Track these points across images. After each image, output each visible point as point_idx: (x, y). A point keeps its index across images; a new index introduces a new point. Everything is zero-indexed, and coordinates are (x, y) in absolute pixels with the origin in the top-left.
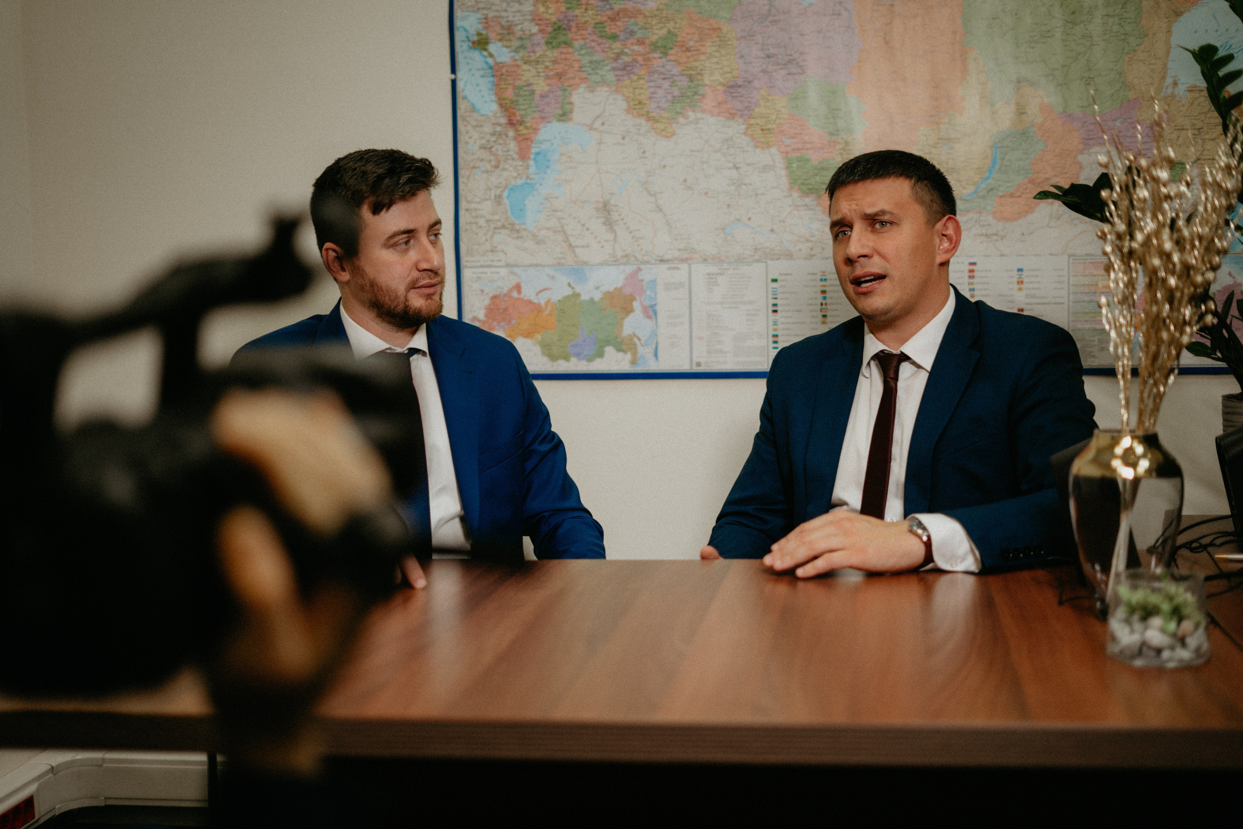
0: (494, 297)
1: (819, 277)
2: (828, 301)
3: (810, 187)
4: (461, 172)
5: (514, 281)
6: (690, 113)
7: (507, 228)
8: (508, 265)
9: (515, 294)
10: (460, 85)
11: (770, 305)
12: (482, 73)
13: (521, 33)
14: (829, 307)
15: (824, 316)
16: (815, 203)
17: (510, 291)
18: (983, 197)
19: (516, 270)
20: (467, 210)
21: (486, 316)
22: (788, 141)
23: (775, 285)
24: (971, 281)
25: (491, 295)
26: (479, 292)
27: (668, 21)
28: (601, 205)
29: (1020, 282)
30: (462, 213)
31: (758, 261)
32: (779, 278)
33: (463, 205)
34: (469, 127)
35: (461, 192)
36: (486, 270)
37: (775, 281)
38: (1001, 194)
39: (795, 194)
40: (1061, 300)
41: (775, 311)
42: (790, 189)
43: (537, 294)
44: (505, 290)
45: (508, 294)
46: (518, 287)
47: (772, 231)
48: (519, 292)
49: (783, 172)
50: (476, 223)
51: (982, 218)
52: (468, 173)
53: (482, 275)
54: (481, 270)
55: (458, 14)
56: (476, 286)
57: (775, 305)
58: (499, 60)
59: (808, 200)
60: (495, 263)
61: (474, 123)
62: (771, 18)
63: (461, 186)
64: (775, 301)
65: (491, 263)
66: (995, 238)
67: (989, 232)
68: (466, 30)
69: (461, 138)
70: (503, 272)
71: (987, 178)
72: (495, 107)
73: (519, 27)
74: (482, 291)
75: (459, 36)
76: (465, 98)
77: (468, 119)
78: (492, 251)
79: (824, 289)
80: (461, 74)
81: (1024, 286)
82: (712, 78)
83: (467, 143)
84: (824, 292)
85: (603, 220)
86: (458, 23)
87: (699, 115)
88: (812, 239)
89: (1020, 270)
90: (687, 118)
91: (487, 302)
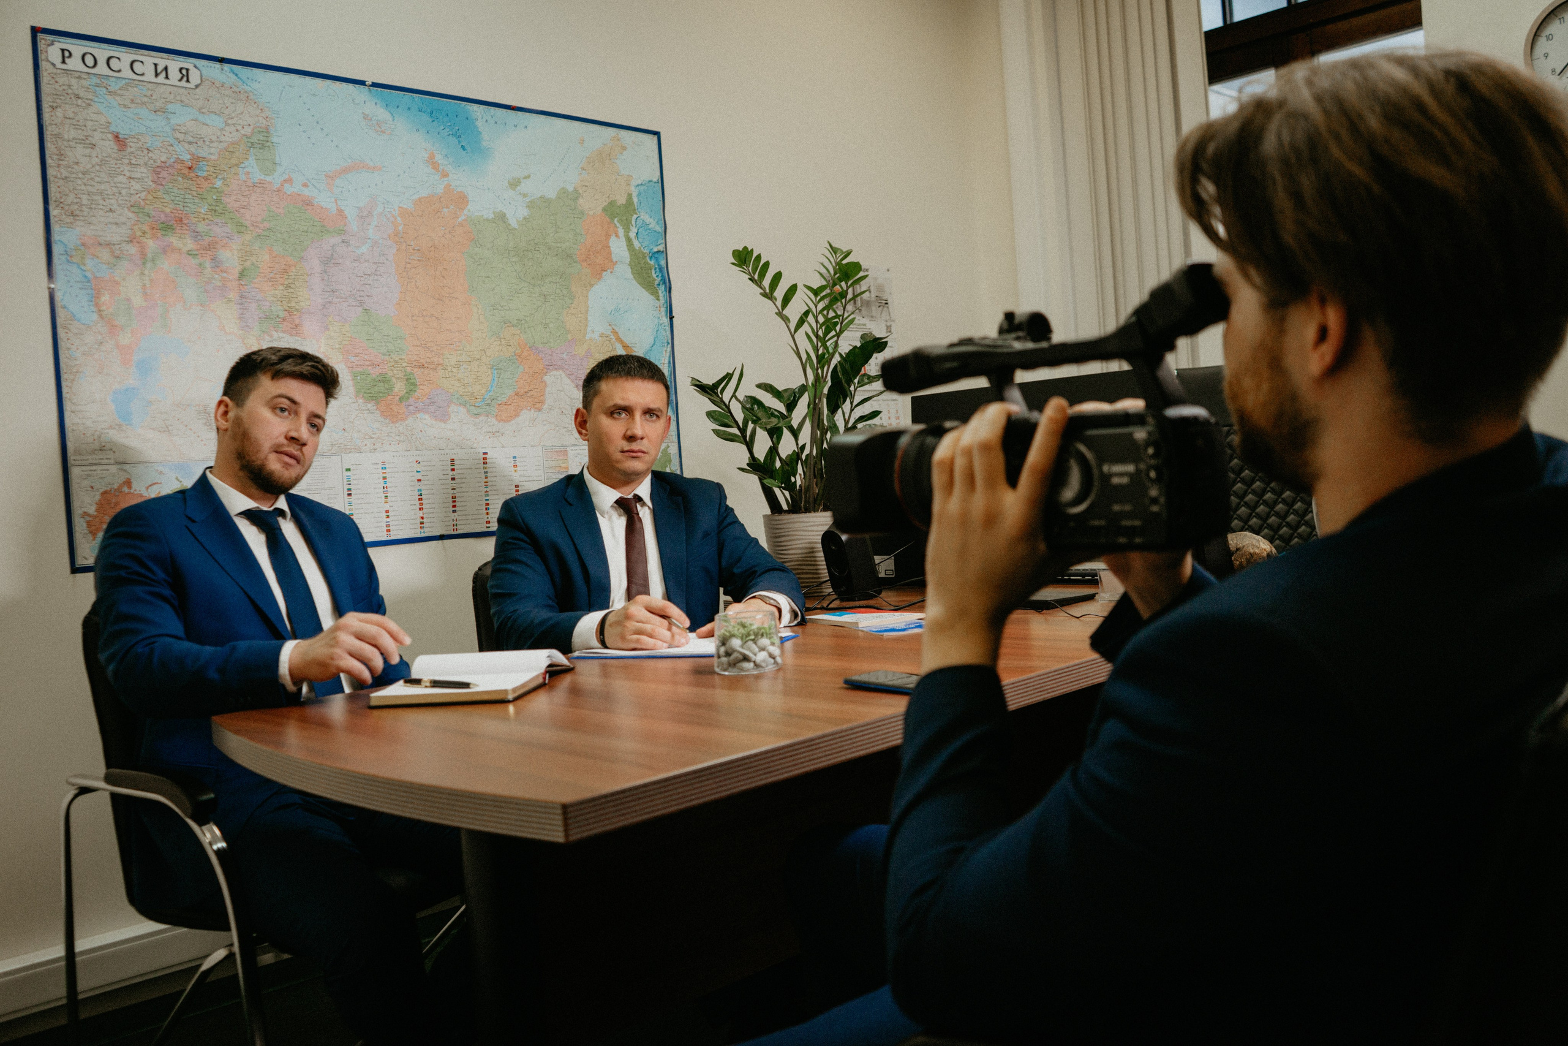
0: (105, 492)
1: (380, 466)
2: (388, 485)
3: (371, 395)
4: (64, 377)
5: (123, 478)
6: (274, 333)
7: (115, 428)
8: (117, 463)
9: (126, 489)
10: (58, 296)
11: (346, 490)
12: (80, 285)
13: (118, 252)
14: (388, 489)
15: (386, 497)
16: (375, 408)
17: (121, 486)
18: (488, 405)
19: (127, 467)
20: (73, 412)
21: (97, 511)
22: (353, 359)
23: (348, 473)
24: (485, 466)
25: (101, 491)
26: (90, 489)
27: (252, 255)
28: (201, 408)
29: (515, 466)
30: (67, 414)
31: (335, 454)
32: (352, 468)
33: (68, 407)
34: (70, 335)
35: (64, 395)
36: (94, 468)
37: (348, 470)
38: (500, 403)
39: (361, 401)
40: (540, 478)
41: (349, 495)
42: (356, 397)
43: (147, 488)
44: (116, 487)
45: (119, 490)
46: (128, 483)
47: (344, 430)
48: (130, 487)
49: (351, 383)
50: (83, 424)
51: (489, 420)
52: (72, 377)
53: (90, 473)
54: (89, 468)
55: (55, 228)
56: (85, 483)
57: (349, 490)
58: (98, 275)
59: (369, 406)
60: (103, 462)
61: (76, 331)
62: (333, 261)
63: (65, 390)
64: (349, 487)
65: (100, 461)
66: (498, 434)
67: (494, 430)
68: (65, 246)
69: (62, 345)
70: (113, 469)
71: (490, 391)
72: (95, 317)
73: (117, 247)
74: (92, 487)
75: (57, 249)
76: (64, 307)
77: (69, 326)
78: (101, 450)
79: (384, 475)
80: (59, 285)
81: (518, 468)
82: (289, 305)
83: (69, 349)
84: (385, 478)
85: (204, 421)
86: (56, 237)
87: (281, 335)
88: (373, 436)
89: (515, 457)
90: (271, 336)
91: (98, 497)
